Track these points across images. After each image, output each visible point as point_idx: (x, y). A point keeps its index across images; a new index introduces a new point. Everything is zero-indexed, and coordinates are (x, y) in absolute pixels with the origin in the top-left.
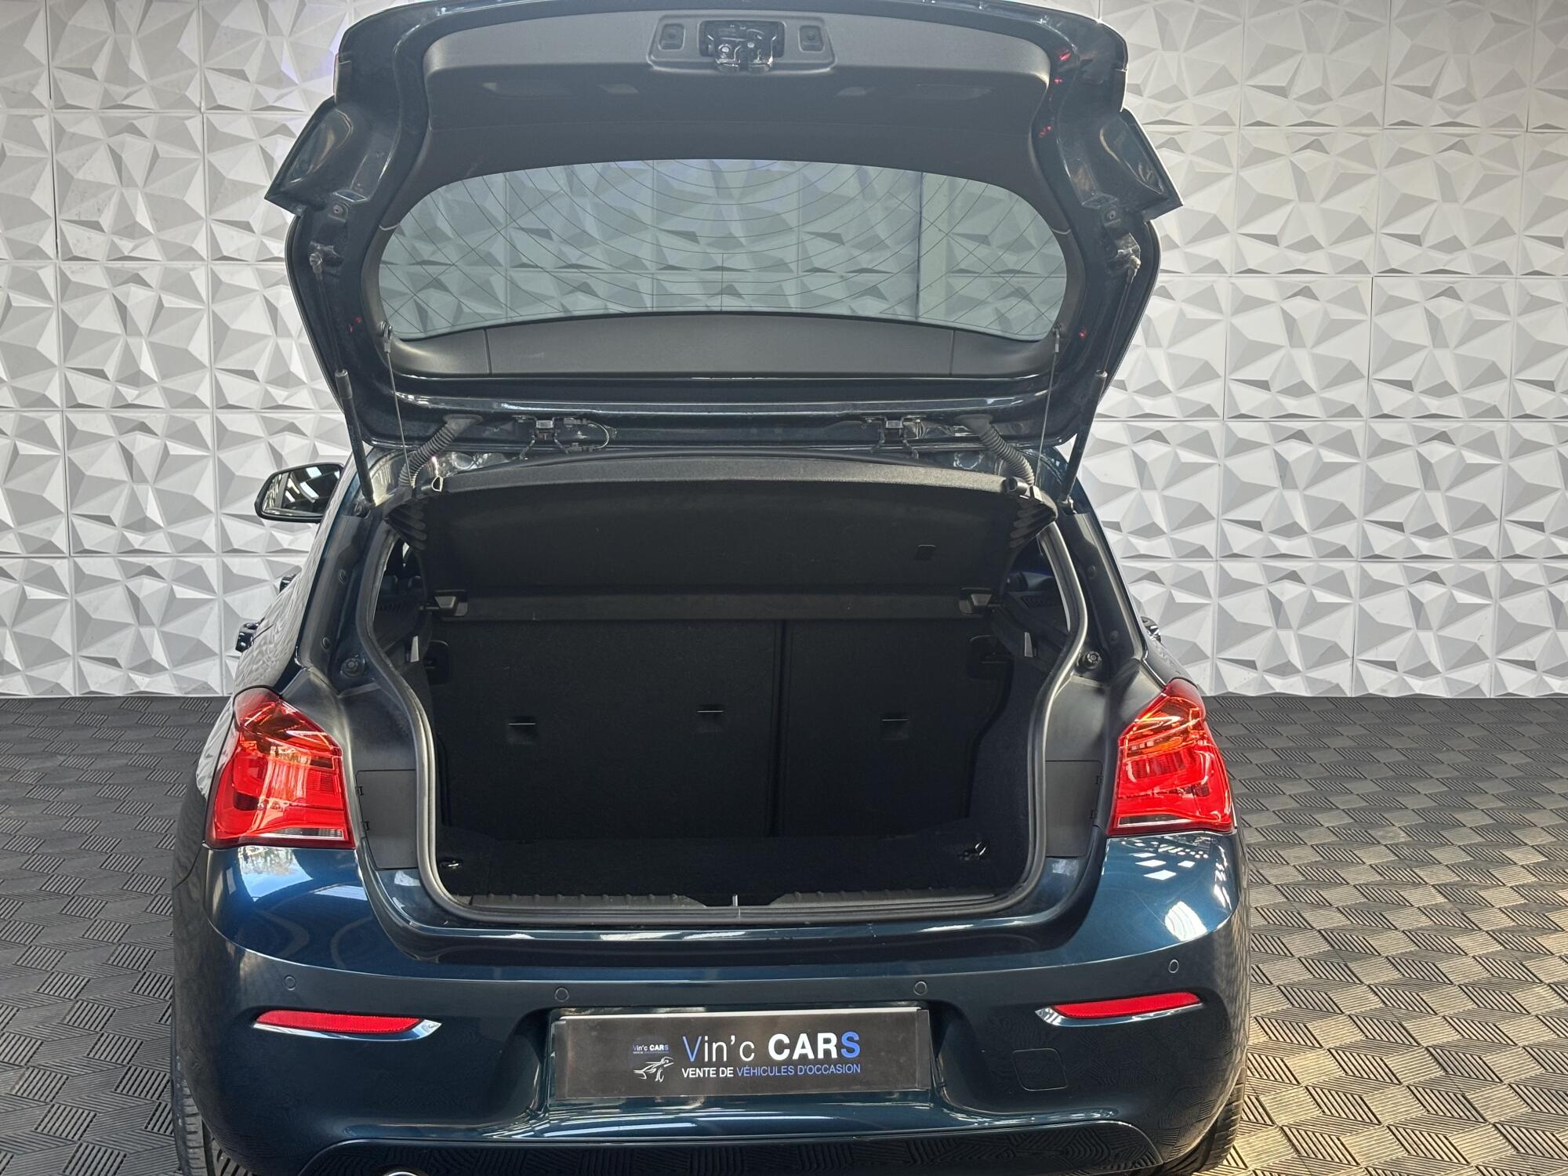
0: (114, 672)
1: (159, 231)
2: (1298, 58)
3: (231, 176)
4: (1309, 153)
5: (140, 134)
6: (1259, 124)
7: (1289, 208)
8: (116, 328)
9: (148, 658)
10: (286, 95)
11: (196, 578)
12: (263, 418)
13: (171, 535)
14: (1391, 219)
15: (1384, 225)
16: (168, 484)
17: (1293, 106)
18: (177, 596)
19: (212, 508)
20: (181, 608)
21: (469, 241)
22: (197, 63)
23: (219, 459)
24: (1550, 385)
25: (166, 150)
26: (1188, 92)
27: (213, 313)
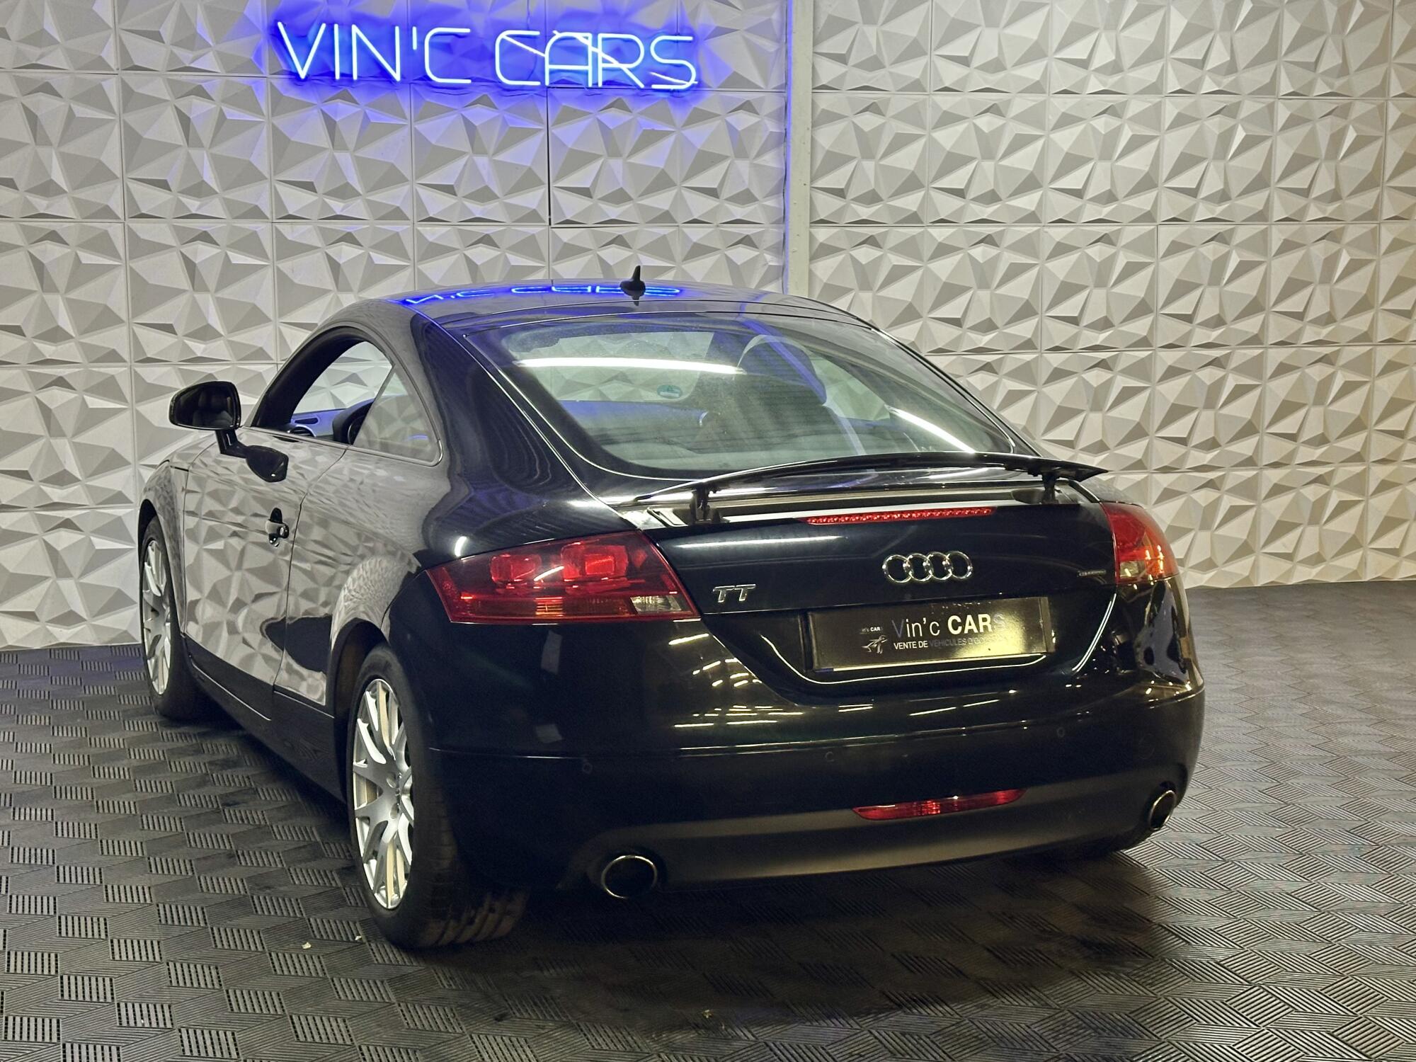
0: (30, 626)
1: (76, 188)
2: (1094, 36)
3: (148, 135)
4: (1104, 118)
5: (55, 93)
6: (1065, 92)
7: (1090, 165)
8: (34, 285)
9: (67, 610)
10: (201, 56)
11: (115, 529)
12: (180, 370)
13: (88, 486)
14: (1172, 175)
15: (1169, 179)
16: (86, 438)
17: (1092, 76)
18: (97, 548)
19: (129, 458)
20: (101, 559)
21: (378, 197)
22: (111, 25)
23: (137, 411)
24: (1299, 316)
25: (82, 111)
26: (1009, 64)
27: (131, 268)
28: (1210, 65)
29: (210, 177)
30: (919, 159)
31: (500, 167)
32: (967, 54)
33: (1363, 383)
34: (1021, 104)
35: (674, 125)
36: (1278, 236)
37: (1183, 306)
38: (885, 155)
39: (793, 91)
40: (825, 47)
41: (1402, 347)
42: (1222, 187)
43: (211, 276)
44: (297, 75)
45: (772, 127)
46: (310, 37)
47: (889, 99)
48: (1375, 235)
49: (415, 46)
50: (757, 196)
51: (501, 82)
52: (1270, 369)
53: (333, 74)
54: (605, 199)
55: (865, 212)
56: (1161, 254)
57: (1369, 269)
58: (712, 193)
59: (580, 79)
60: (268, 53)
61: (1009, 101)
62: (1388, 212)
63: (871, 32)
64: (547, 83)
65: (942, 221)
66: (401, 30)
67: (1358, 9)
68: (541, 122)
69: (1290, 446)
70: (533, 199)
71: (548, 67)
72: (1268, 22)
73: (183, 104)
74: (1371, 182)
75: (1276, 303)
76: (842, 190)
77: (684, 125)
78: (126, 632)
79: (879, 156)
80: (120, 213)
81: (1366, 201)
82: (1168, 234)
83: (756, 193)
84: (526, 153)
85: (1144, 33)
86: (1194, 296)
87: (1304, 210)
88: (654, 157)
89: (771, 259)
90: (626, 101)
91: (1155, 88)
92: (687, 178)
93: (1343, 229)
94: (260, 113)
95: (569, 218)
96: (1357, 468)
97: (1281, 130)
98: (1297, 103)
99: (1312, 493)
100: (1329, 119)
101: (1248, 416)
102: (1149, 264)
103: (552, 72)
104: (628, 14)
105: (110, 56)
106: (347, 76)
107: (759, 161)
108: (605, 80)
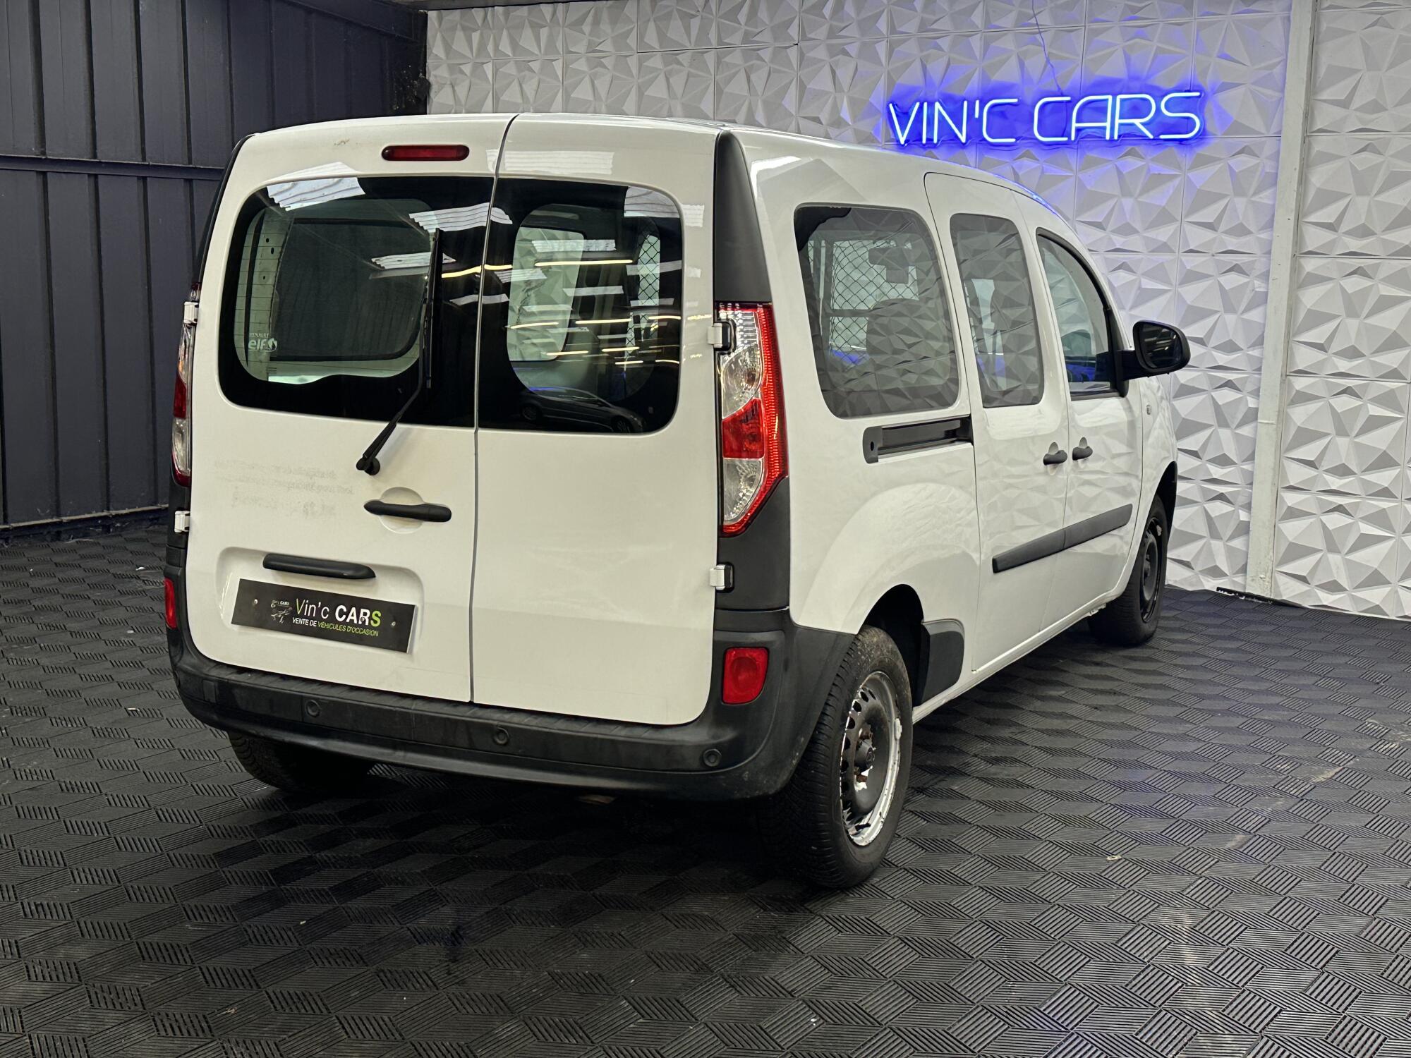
10: (844, 132)
35: (1180, 168)
38: (1379, 192)
40: (1325, 95)
44: (898, 141)
45: (1267, 168)
46: (909, 114)
47: (1390, 139)
49: (977, 115)
50: (1252, 229)
51: (1037, 139)
53: (921, 140)
54: (1118, 231)
55: (1354, 244)
59: (1099, 133)
60: (884, 126)
63: (1375, 76)
64: (1073, 138)
66: (968, 103)
68: (1071, 170)
71: (1074, 125)
76: (1330, 223)
77: (1189, 169)
79: (1375, 192)
83: (1250, 227)
88: (1159, 197)
89: (1259, 286)
90: (1140, 149)
92: (1189, 214)
104: (1148, 77)
106: (930, 140)
107: (1256, 199)
108: (1122, 133)
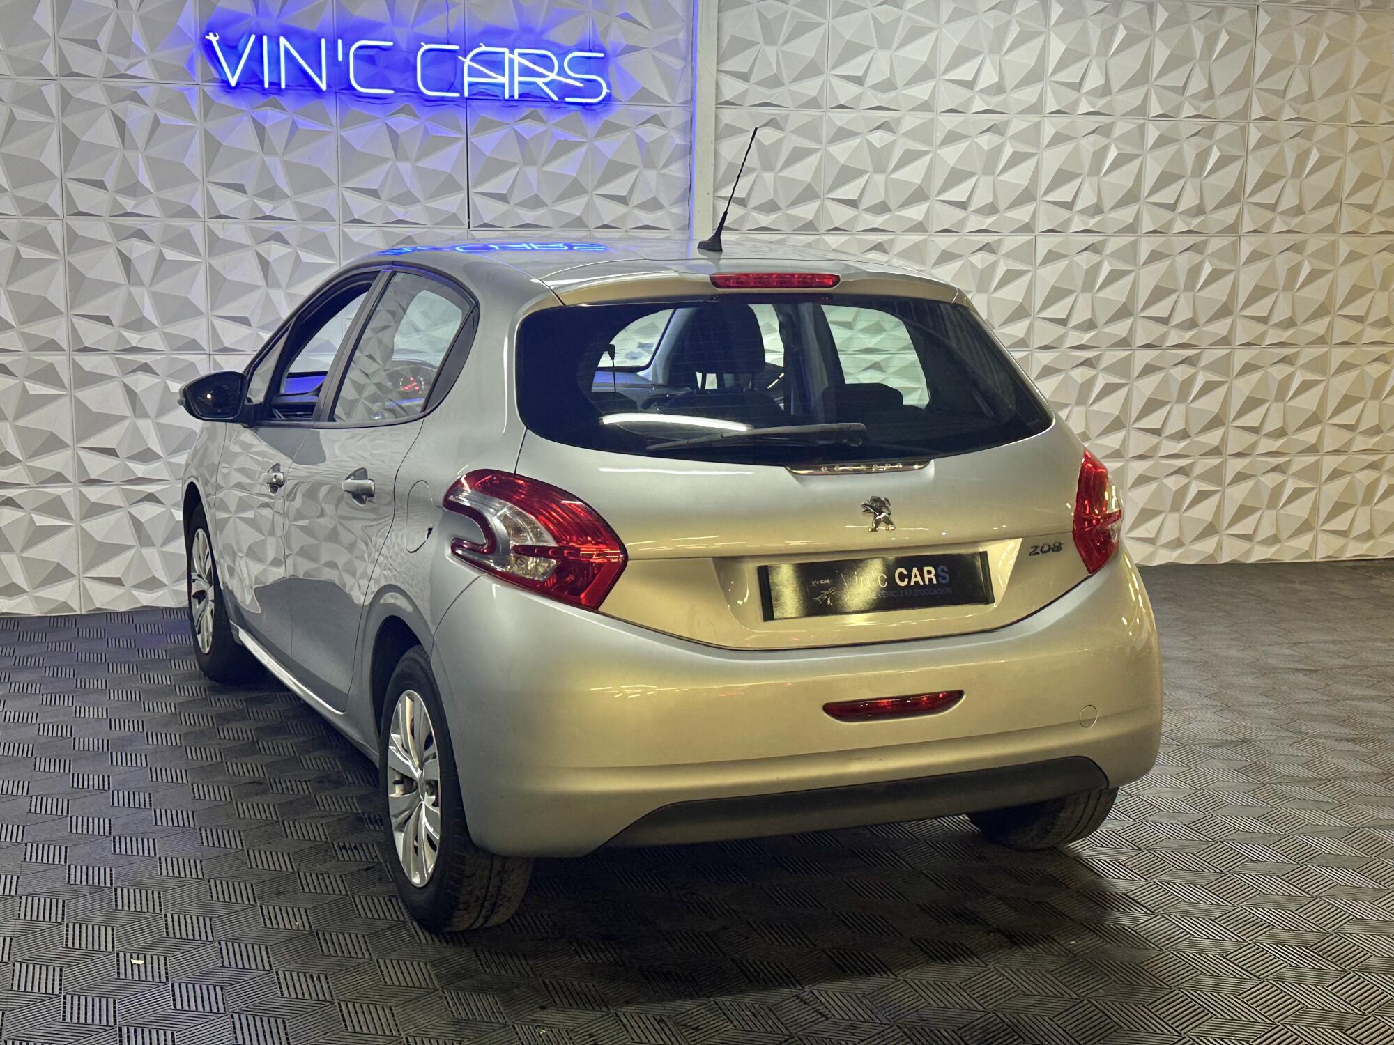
1: (15, 188)
2: (981, 58)
3: (85, 138)
4: (987, 135)
6: (952, 111)
7: (973, 180)
9: (10, 582)
10: (137, 63)
11: (55, 507)
12: (116, 358)
13: (29, 467)
14: (1051, 188)
15: (1046, 193)
16: (26, 422)
17: (977, 97)
18: (37, 525)
19: (69, 442)
20: (40, 535)
21: (305, 199)
22: (51, 35)
23: (75, 397)
24: (1164, 321)
25: (22, 114)
26: (900, 82)
27: (70, 264)
28: (1085, 89)
29: (145, 179)
30: (815, 172)
31: (421, 171)
32: (860, 74)
33: (1223, 383)
34: (910, 122)
35: (585, 135)
36: (1146, 246)
37: (1058, 310)
38: (782, 168)
39: (698, 105)
40: (729, 65)
41: (1258, 351)
42: (1095, 200)
43: (145, 270)
44: (227, 82)
45: (678, 139)
46: (240, 47)
47: (788, 115)
48: (1235, 246)
49: (340, 58)
50: (665, 205)
51: (422, 93)
52: (1137, 368)
53: (262, 82)
54: (522, 204)
55: (764, 220)
56: (1039, 261)
57: (1228, 280)
58: (622, 200)
59: (497, 91)
60: (200, 61)
61: (898, 121)
62: (1247, 226)
63: (771, 52)
64: (466, 94)
65: (837, 229)
66: (327, 42)
67: (1224, 38)
68: (462, 132)
69: (1154, 440)
70: (453, 203)
71: (467, 80)
72: (1140, 50)
73: (119, 108)
74: (1233, 198)
75: (1144, 309)
76: (743, 199)
77: (596, 136)
78: (65, 603)
79: (778, 168)
80: (58, 210)
81: (1228, 215)
82: (1044, 245)
83: (663, 201)
84: (447, 159)
85: (1025, 57)
86: (1069, 301)
87: (1170, 223)
88: (566, 166)
90: (542, 111)
91: (1035, 109)
92: (598, 186)
93: (1206, 241)
94: (192, 118)
95: (486, 222)
96: (1214, 461)
97: (1150, 149)
98: (1165, 124)
99: (1173, 483)
100: (1195, 139)
101: (1116, 412)
102: (1028, 271)
103: (470, 85)
104: (543, 31)
105: (49, 62)
106: (275, 84)
107: (666, 171)
108: (521, 92)
